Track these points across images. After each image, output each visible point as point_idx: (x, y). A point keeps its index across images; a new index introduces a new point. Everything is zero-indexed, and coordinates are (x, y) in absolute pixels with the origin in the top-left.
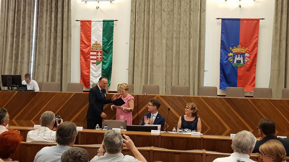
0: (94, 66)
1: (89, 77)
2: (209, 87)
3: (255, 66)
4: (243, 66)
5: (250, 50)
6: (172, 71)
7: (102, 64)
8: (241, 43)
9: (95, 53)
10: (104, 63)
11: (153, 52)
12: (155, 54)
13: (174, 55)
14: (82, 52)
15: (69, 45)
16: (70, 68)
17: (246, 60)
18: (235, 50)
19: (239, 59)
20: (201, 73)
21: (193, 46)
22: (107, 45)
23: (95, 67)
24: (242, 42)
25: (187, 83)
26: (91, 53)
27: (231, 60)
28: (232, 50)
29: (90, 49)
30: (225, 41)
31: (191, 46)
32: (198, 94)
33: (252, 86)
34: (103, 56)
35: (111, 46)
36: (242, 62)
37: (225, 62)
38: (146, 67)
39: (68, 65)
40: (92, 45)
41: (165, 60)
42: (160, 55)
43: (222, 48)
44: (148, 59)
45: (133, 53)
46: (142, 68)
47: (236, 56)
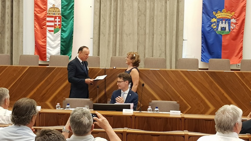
0: (51, 34)
1: (45, 48)
2: (189, 59)
3: (243, 33)
4: (228, 34)
5: (236, 15)
6: (145, 40)
7: (61, 32)
8: (226, 7)
9: (52, 19)
10: (63, 31)
11: (122, 17)
12: (125, 20)
13: (148, 20)
14: (37, 18)
15: (21, 9)
16: (23, 37)
17: (232, 27)
18: (220, 15)
19: (223, 25)
20: (179, 43)
21: (170, 10)
22: (66, 9)
23: (53, 36)
24: (227, 5)
25: (163, 54)
26: (48, 19)
27: (214, 27)
28: (216, 15)
29: (46, 14)
30: (207, 4)
31: (168, 10)
32: (176, 68)
33: (239, 57)
34: (63, 23)
35: (72, 11)
36: (227, 29)
37: (208, 29)
38: (114, 35)
39: (20, 33)
40: (48, 9)
41: (136, 27)
42: (131, 20)
43: (204, 12)
44: (116, 26)
45: (99, 19)
46: (109, 37)
47: (221, 22)
